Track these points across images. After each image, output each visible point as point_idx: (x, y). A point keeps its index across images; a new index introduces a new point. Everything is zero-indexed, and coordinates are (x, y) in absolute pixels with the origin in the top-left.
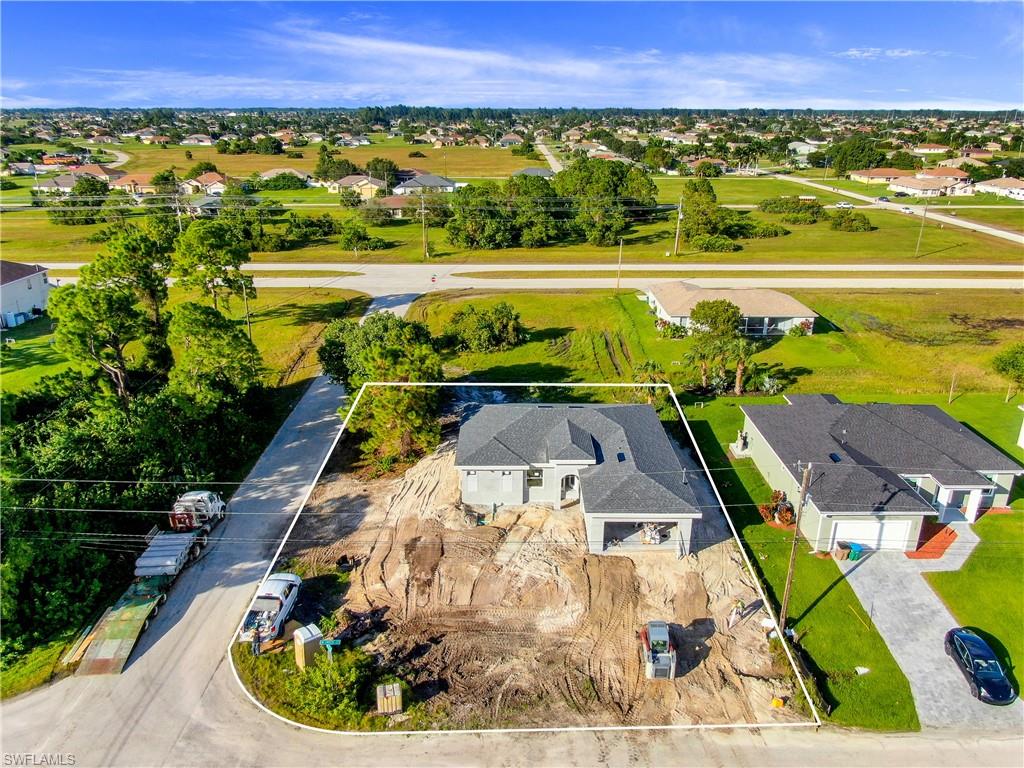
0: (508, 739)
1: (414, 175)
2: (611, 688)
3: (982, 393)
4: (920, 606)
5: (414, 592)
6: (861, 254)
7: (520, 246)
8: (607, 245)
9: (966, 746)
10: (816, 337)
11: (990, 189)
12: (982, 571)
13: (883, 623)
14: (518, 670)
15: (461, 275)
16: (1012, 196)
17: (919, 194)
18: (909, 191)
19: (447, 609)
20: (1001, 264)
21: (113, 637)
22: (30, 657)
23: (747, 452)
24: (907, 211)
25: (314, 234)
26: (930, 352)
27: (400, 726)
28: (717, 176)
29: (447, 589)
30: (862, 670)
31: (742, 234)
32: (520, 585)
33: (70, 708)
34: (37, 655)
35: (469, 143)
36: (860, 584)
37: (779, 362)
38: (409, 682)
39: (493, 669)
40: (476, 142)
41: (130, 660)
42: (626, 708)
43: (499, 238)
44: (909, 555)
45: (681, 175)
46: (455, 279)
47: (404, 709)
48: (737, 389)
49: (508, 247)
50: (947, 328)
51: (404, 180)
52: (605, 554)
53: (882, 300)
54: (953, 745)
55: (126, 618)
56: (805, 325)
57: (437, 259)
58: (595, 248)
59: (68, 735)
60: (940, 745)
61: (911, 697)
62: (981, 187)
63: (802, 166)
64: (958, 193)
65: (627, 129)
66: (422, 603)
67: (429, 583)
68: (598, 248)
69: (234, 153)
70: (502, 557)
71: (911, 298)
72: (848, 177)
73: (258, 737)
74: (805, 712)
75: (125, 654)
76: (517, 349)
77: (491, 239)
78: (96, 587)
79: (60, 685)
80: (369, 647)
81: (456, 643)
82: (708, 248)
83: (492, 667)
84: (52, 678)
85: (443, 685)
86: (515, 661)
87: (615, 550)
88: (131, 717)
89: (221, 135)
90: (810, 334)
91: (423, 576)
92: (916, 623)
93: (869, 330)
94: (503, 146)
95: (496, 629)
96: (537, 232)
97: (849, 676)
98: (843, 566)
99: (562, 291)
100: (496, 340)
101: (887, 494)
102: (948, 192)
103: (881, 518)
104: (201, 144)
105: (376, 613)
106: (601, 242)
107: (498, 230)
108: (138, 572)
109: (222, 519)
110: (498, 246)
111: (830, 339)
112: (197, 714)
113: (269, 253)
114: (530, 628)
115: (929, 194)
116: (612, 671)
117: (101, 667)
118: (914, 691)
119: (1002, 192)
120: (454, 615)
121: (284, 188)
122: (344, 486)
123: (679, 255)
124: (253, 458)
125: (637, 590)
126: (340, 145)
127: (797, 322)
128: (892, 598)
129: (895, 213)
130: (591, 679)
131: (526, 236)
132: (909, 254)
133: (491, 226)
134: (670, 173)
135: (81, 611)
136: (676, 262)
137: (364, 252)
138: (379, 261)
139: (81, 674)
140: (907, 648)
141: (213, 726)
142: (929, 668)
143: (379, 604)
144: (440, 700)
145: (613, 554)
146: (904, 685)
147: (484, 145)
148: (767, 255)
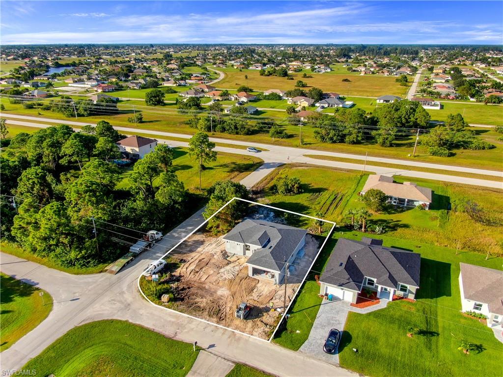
1: (330, 96)
2: (222, 313)
4: (336, 320)
5: (192, 273)
7: (345, 142)
8: (386, 147)
9: (305, 359)
10: (429, 211)
13: (318, 321)
14: (203, 302)
15: (307, 156)
19: (197, 281)
21: (117, 265)
22: (99, 265)
25: (265, 127)
27: (165, 306)
28: (499, 103)
29: (201, 275)
30: (298, 332)
32: (221, 279)
33: (100, 280)
34: (101, 266)
35: (379, 73)
37: (400, 220)
38: (174, 296)
39: (198, 300)
40: (383, 72)
41: (118, 272)
42: (221, 319)
43: (335, 138)
44: (352, 304)
46: (303, 157)
47: (168, 302)
48: (363, 229)
49: (339, 142)
51: (325, 98)
52: (253, 277)
55: (122, 261)
56: (425, 205)
57: (304, 146)
59: (98, 285)
61: (303, 343)
66: (192, 277)
67: (197, 272)
69: (266, 75)
70: (222, 270)
73: (134, 298)
75: (118, 270)
76: (297, 195)
77: (331, 139)
78: (118, 251)
79: (102, 274)
80: (172, 285)
81: (193, 290)
82: (434, 154)
84: (101, 272)
85: (182, 300)
86: (205, 299)
87: (256, 277)
88: (111, 285)
89: (267, 64)
90: (427, 209)
91: (197, 270)
92: (329, 325)
93: (465, 212)
94: (396, 75)
95: (206, 290)
96: (353, 137)
98: (324, 301)
99: (341, 170)
100: (289, 191)
101: (347, 281)
103: (342, 289)
104: (257, 69)
105: (180, 276)
106: (383, 144)
107: (335, 135)
108: (130, 250)
109: (160, 240)
110: (334, 142)
112: (125, 289)
113: (242, 136)
114: (215, 292)
116: (227, 309)
117: (111, 272)
118: (306, 342)
120: (199, 283)
121: (271, 99)
122: (199, 237)
123: (416, 156)
124: (181, 222)
125: (252, 290)
126: (316, 72)
127: (421, 203)
128: (330, 315)
130: (220, 310)
131: (347, 139)
133: (332, 133)
135: (113, 257)
136: (412, 160)
137: (278, 139)
138: (280, 144)
139: (107, 273)
140: (319, 330)
142: (318, 337)
143: (182, 274)
144: (179, 303)
145: (255, 278)
147: (386, 74)
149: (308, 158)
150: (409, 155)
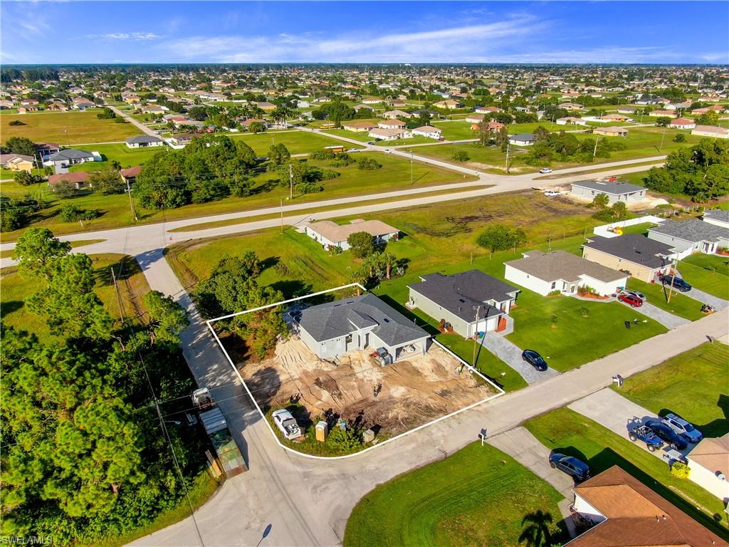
0: (416, 433)
3: (480, 258)
4: (509, 348)
6: (385, 185)
7: (191, 203)
8: (246, 196)
9: (542, 385)
10: (400, 241)
11: (421, 133)
12: (520, 330)
13: (502, 357)
14: (399, 412)
15: (175, 230)
16: (431, 137)
17: (387, 139)
18: (381, 137)
19: (355, 401)
20: (449, 183)
23: (415, 306)
24: (388, 152)
26: (450, 240)
27: (378, 443)
29: (349, 394)
30: (503, 374)
31: (317, 178)
36: (487, 346)
40: (57, 107)
41: (247, 464)
43: (178, 200)
44: (496, 331)
45: (241, 132)
46: (174, 235)
48: (388, 276)
49: (184, 205)
50: (448, 226)
52: (397, 362)
53: (413, 214)
54: (538, 386)
55: (227, 450)
56: (395, 236)
57: (144, 221)
58: (237, 199)
60: (536, 387)
61: (522, 377)
62: (415, 132)
63: (309, 119)
64: (406, 137)
65: (167, 89)
66: (344, 403)
67: (340, 394)
68: (241, 199)
70: (359, 375)
71: (424, 210)
72: (343, 128)
74: (496, 392)
75: (243, 462)
77: (174, 201)
82: (306, 191)
83: (390, 415)
84: (219, 484)
86: (395, 410)
88: (275, 480)
90: (397, 240)
91: (336, 393)
92: (511, 354)
93: (418, 232)
94: (81, 109)
95: (380, 402)
96: (202, 193)
97: (501, 377)
98: (479, 341)
101: (486, 311)
102: (401, 136)
103: (486, 320)
107: (177, 195)
108: (209, 432)
110: (178, 206)
111: (405, 241)
114: (391, 397)
115: (392, 139)
116: (431, 401)
117: (237, 471)
118: (521, 375)
119: (425, 134)
120: (360, 402)
123: (293, 198)
125: (418, 371)
127: (391, 235)
128: (499, 348)
129: (382, 153)
131: (195, 196)
132: (407, 183)
133: (172, 193)
134: (232, 130)
136: (294, 203)
139: (230, 477)
140: (513, 362)
141: (310, 470)
142: (521, 367)
145: (400, 361)
146: (518, 374)
147: (64, 109)
148: (339, 192)
149: (181, 233)
150: (288, 199)
